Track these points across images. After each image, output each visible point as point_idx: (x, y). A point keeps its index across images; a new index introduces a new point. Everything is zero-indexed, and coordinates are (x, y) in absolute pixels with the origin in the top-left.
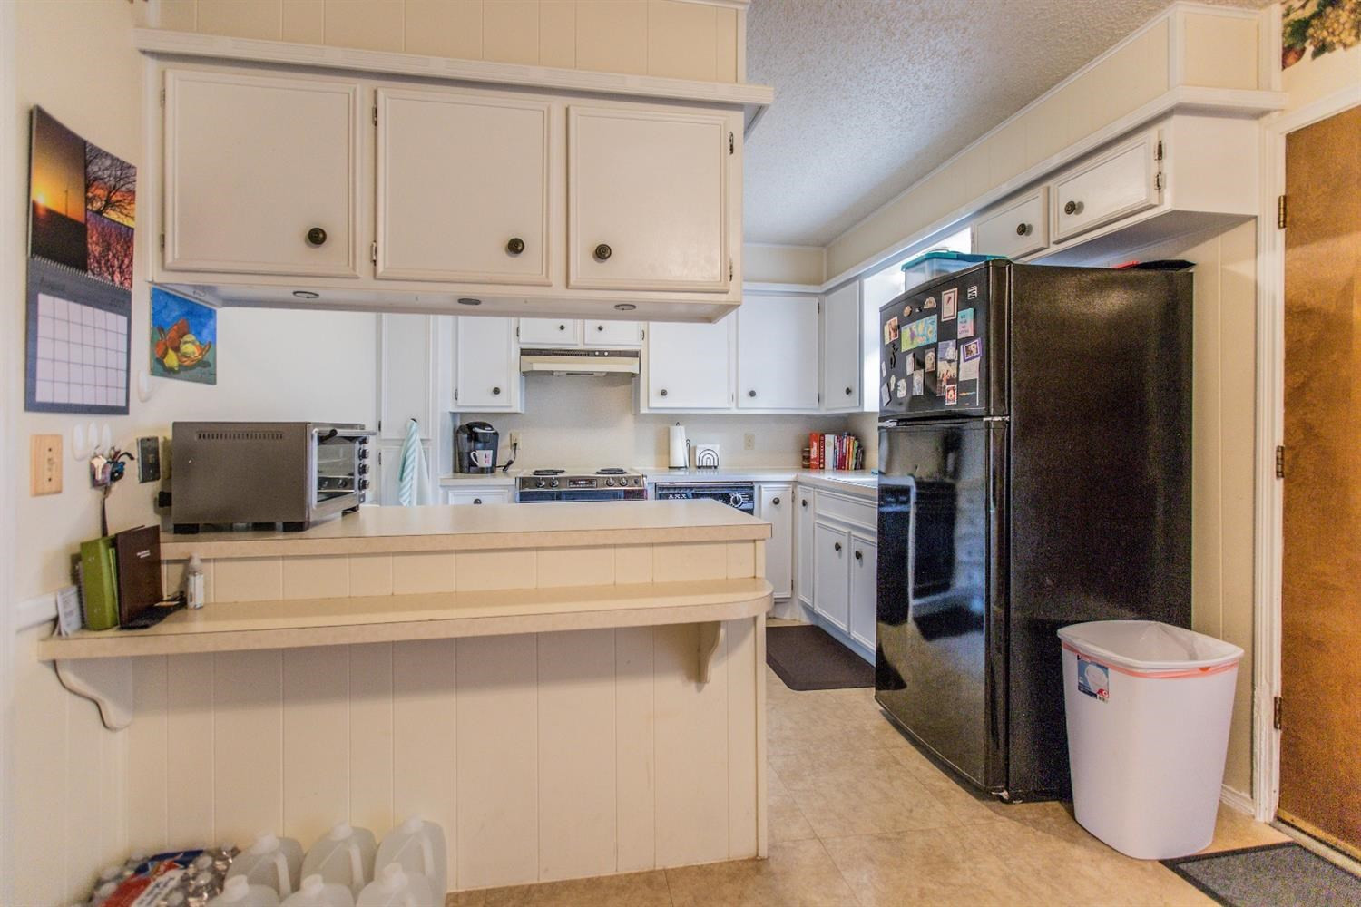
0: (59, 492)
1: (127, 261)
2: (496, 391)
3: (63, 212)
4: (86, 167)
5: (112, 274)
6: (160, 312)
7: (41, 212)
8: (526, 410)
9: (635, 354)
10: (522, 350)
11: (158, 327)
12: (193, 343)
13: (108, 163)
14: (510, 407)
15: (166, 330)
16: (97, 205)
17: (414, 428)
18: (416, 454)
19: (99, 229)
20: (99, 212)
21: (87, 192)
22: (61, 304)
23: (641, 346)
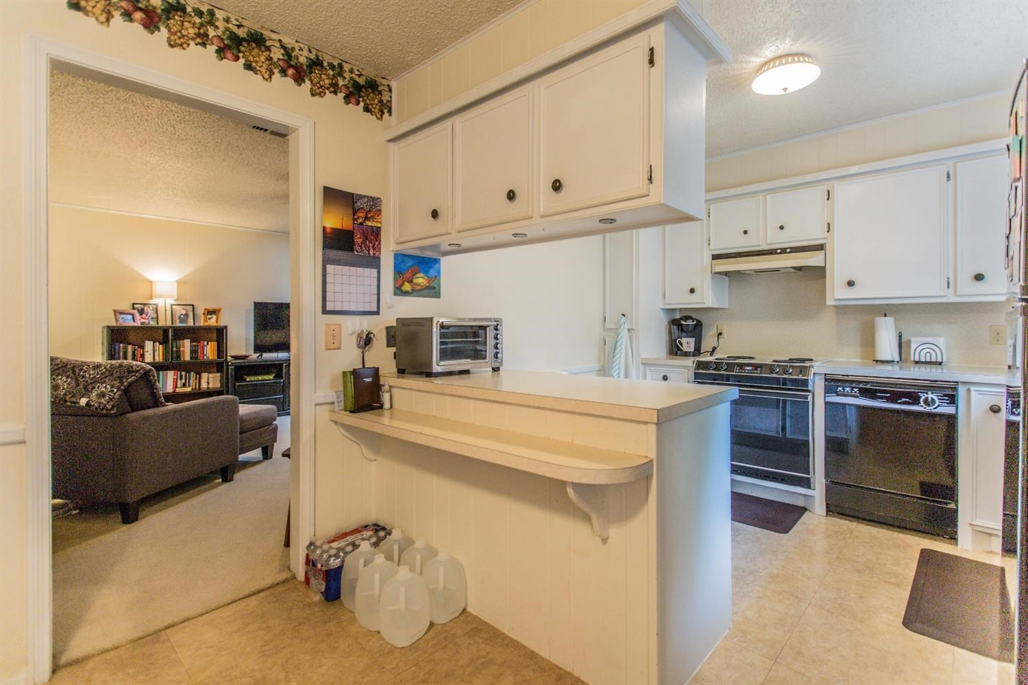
0: (340, 349)
1: (377, 243)
2: (692, 291)
3: (340, 228)
4: (354, 205)
5: (368, 251)
6: (399, 264)
7: (328, 230)
8: (729, 305)
9: (821, 247)
10: (713, 255)
11: (398, 271)
12: (423, 277)
13: (366, 199)
14: (704, 303)
15: (403, 272)
16: (360, 221)
17: (623, 320)
18: (624, 339)
19: (361, 231)
20: (361, 224)
21: (354, 216)
22: (339, 268)
23: (825, 238)
